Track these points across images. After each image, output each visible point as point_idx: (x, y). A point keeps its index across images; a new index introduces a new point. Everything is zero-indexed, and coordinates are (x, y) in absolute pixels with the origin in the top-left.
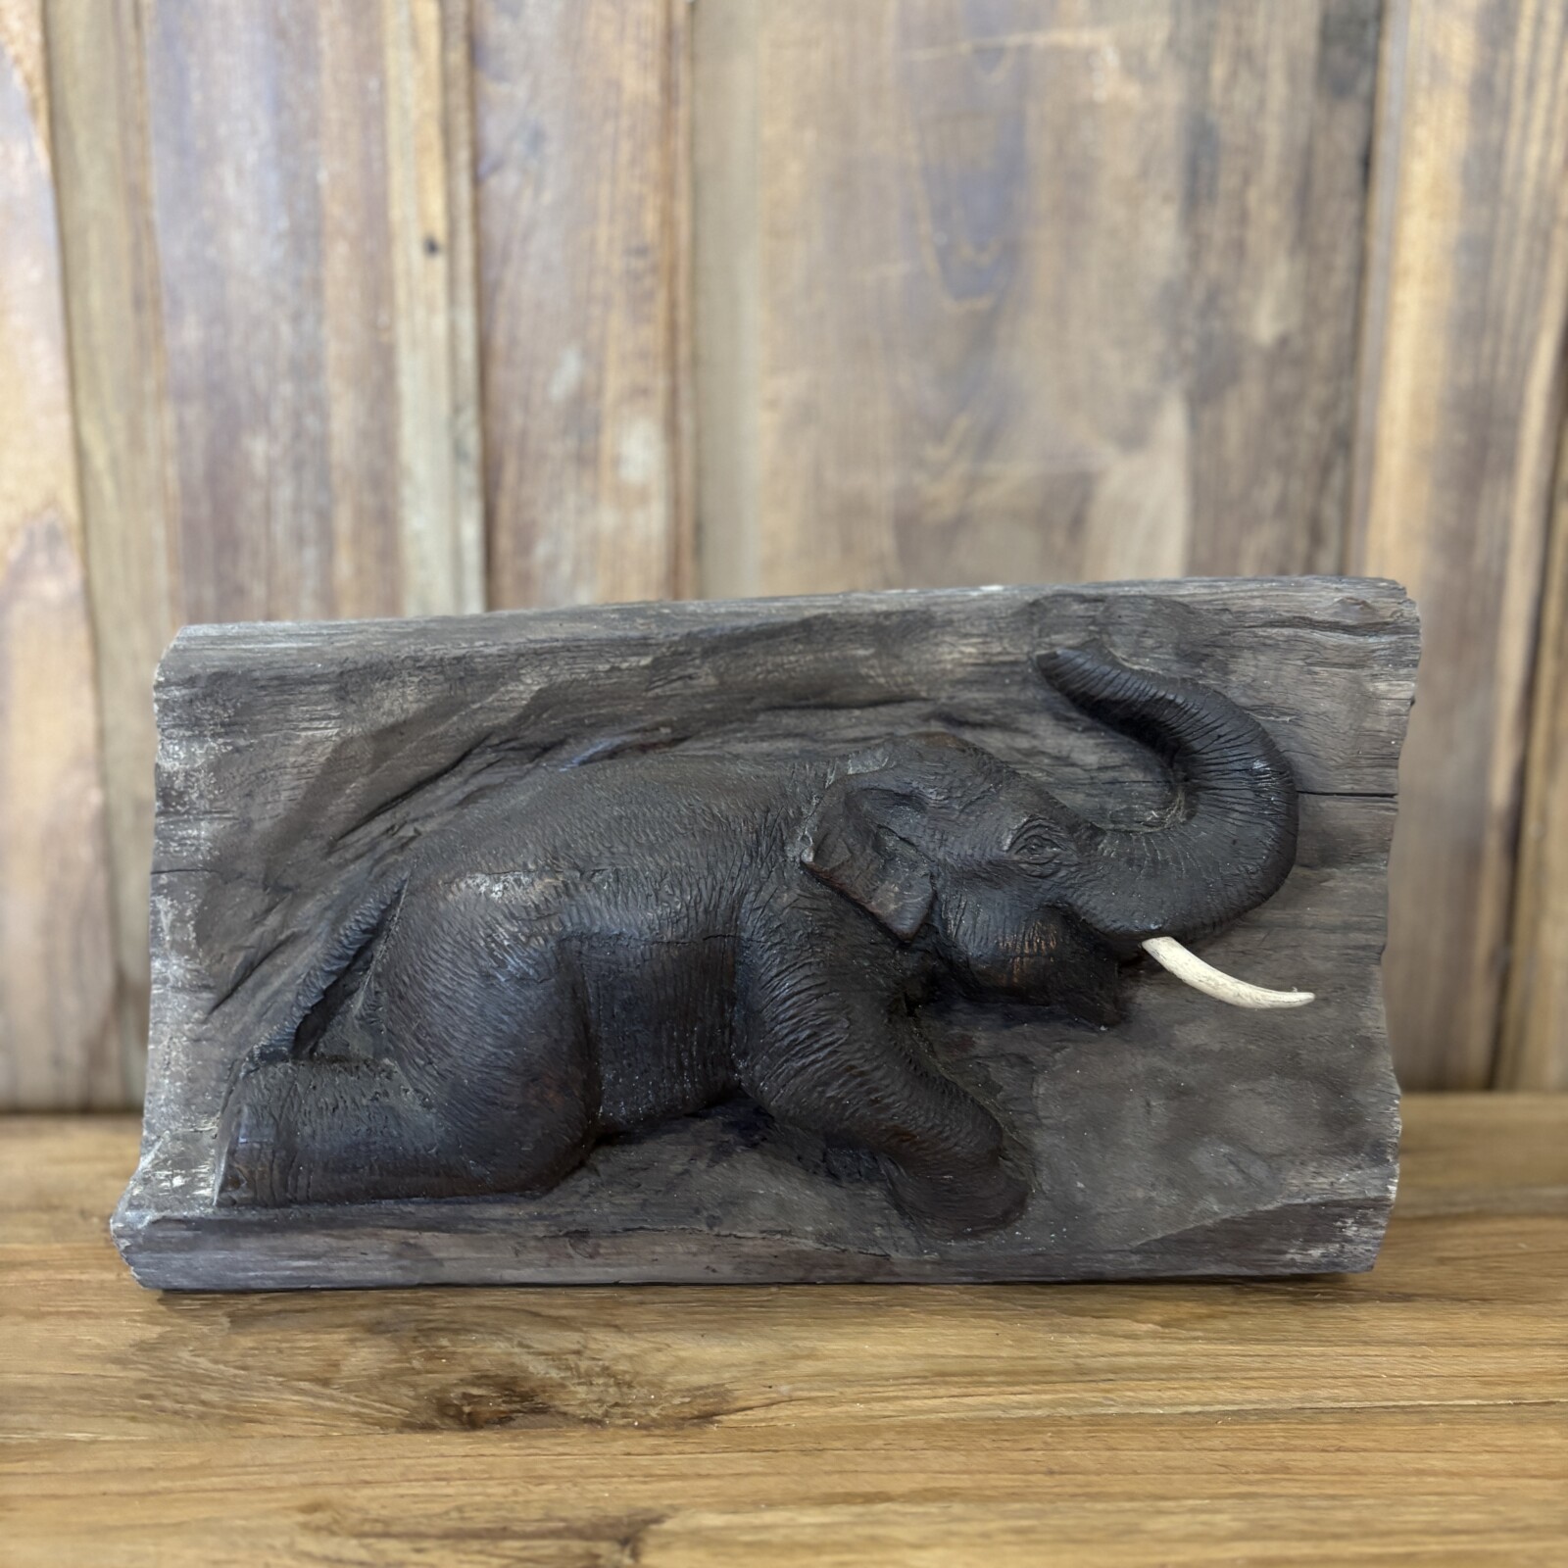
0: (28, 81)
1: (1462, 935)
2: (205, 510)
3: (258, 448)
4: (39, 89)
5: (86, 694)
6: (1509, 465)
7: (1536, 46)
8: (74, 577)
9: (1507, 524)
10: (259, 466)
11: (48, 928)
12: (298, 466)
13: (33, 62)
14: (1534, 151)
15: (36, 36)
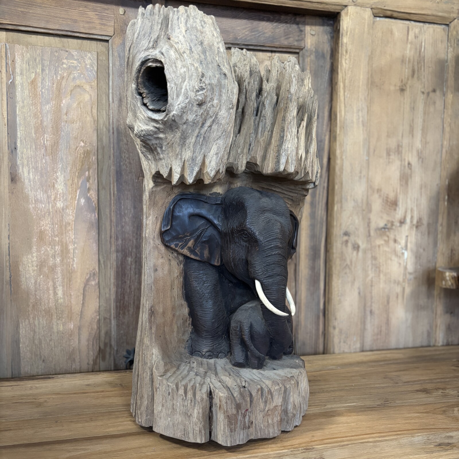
0: (95, 205)
1: (318, 329)
2: (120, 269)
3: (129, 259)
4: (97, 206)
5: (98, 300)
6: (319, 257)
7: (319, 198)
8: (97, 281)
9: (320, 265)
10: (129, 262)
11: (88, 340)
12: (136, 262)
13: (96, 202)
14: (320, 212)
15: (97, 198)
